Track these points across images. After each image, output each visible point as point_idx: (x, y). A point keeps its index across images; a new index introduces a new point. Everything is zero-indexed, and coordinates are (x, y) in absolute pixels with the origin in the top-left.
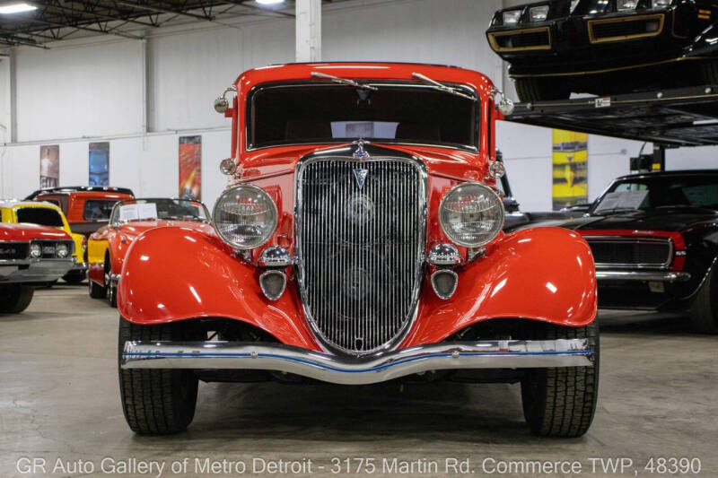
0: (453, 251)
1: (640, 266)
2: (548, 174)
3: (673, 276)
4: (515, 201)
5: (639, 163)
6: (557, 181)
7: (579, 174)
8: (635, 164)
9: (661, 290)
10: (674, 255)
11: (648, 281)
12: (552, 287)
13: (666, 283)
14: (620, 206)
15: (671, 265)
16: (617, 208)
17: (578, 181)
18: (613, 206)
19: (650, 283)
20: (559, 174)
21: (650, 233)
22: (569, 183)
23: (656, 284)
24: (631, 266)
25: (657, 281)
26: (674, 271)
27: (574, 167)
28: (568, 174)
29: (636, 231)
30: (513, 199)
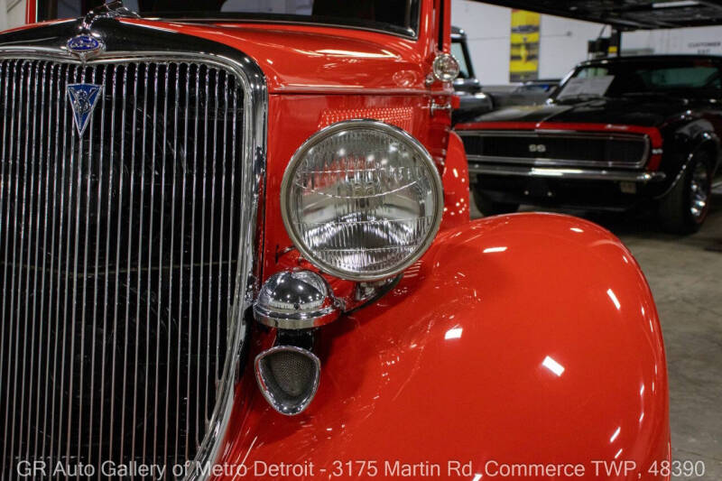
0: (313, 291)
1: (610, 164)
2: (506, 52)
3: (647, 176)
4: (477, 84)
5: (597, 47)
6: (514, 58)
7: (532, 51)
8: (593, 47)
9: (632, 191)
10: (651, 154)
11: (619, 182)
12: (553, 366)
13: (640, 184)
14: (585, 92)
15: (647, 164)
16: (581, 94)
17: (531, 58)
18: (578, 92)
19: (622, 184)
20: (516, 52)
21: (623, 128)
22: (524, 59)
23: (627, 184)
24: (602, 164)
25: (628, 181)
26: (649, 172)
27: (528, 46)
28: (523, 52)
29: (609, 126)
30: (476, 81)
